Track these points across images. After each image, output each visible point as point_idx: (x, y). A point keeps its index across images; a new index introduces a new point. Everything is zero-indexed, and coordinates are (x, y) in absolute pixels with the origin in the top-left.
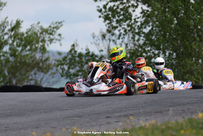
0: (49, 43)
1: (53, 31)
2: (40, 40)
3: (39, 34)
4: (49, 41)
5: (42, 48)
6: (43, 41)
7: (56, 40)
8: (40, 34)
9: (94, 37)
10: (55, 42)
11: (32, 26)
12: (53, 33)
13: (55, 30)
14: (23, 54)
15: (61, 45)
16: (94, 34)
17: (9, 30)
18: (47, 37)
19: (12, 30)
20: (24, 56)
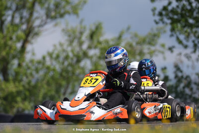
3: (134, 44)
4: (148, 53)
6: (141, 53)
10: (157, 55)
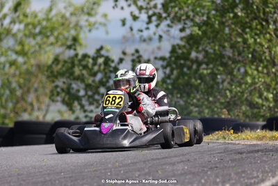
0: (86, 30)
1: (92, 9)
2: (72, 25)
8: (72, 14)
12: (93, 12)
13: (95, 7)
15: (107, 33)
17: (10, 9)
18: (83, 20)
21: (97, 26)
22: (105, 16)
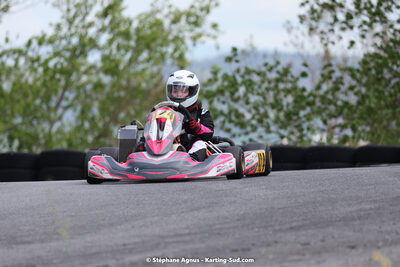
2: (171, 37)
5: (177, 55)
7: (208, 35)
8: (175, 21)
9: (289, 29)
11: (152, 5)
13: (203, 14)
14: (132, 71)
15: (218, 48)
16: (288, 22)
17: (97, 16)
19: (105, 14)
20: (136, 74)
21: (203, 38)
22: (215, 26)
